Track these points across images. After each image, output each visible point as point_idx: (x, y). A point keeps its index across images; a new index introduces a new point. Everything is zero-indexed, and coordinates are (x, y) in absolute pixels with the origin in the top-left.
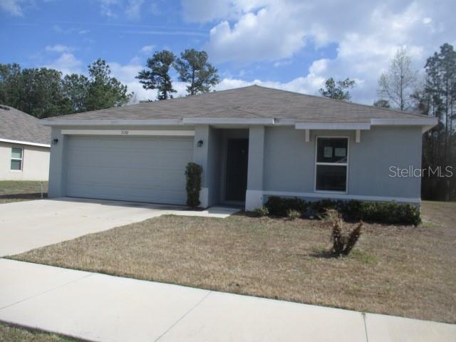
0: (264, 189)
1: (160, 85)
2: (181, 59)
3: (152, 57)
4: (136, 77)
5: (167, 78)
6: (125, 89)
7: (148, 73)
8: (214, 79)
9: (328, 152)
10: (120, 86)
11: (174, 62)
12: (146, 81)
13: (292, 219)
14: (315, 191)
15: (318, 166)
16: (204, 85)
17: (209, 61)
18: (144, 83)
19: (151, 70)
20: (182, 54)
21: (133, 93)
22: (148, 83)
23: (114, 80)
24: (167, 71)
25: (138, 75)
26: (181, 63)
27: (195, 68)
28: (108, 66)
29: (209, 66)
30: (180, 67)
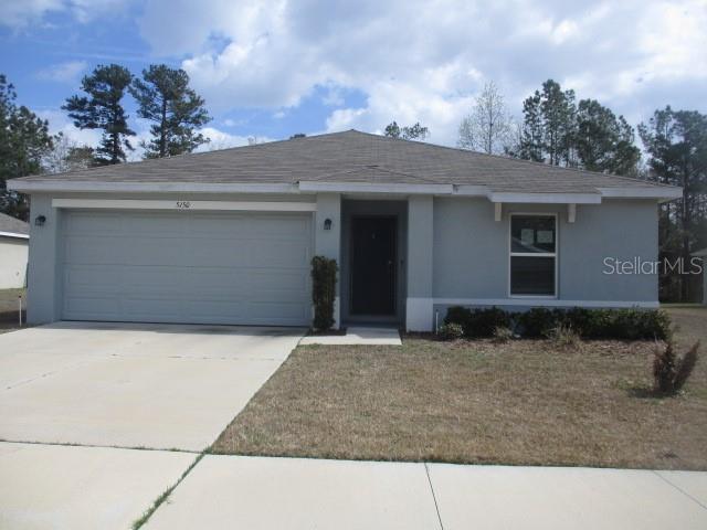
0: (434, 295)
1: (106, 121)
2: (143, 81)
3: (91, 75)
4: (63, 108)
5: (119, 112)
6: (45, 126)
7: (84, 101)
8: (199, 116)
9: (527, 238)
10: (35, 121)
11: (131, 85)
12: (81, 114)
13: (503, 340)
14: (510, 296)
15: (512, 257)
16: (183, 124)
17: (190, 86)
18: (77, 117)
19: (90, 97)
20: (144, 72)
21: (61, 134)
22: (85, 118)
23: (24, 110)
24: (118, 99)
25: (66, 104)
26: (143, 88)
27: (166, 97)
28: (11, 86)
29: (191, 93)
30: (140, 93)
